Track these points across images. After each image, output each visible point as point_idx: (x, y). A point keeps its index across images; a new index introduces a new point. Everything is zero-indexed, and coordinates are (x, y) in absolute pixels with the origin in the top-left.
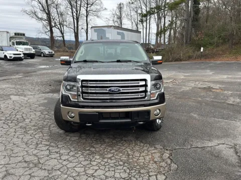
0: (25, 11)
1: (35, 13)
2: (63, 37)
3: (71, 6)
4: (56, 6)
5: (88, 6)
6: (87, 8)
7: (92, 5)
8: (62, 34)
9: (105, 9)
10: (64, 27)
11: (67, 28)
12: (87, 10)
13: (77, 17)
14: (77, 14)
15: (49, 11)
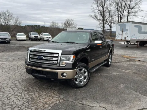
0: (91, 16)
1: (96, 16)
2: (111, 30)
3: (118, 11)
4: (109, 11)
5: (130, 10)
6: (129, 11)
7: (132, 9)
8: (111, 28)
9: (142, 10)
10: (112, 23)
11: (114, 24)
12: (128, 13)
13: (121, 17)
14: (121, 15)
15: (104, 15)
